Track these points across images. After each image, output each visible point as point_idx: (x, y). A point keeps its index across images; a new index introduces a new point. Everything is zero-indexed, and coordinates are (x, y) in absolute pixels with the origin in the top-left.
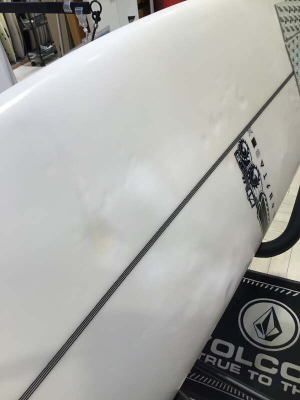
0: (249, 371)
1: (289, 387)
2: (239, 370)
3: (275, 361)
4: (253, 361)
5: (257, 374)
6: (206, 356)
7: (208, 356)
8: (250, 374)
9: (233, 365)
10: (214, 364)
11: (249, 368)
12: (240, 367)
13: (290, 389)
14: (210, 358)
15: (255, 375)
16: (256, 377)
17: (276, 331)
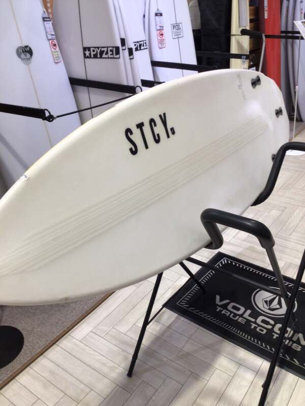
0: (251, 323)
2: (244, 322)
3: (272, 322)
4: (256, 319)
5: (257, 326)
6: (222, 311)
7: (224, 311)
8: (252, 325)
9: (241, 318)
10: (228, 315)
11: (252, 322)
12: (245, 320)
15: (255, 327)
17: (278, 306)
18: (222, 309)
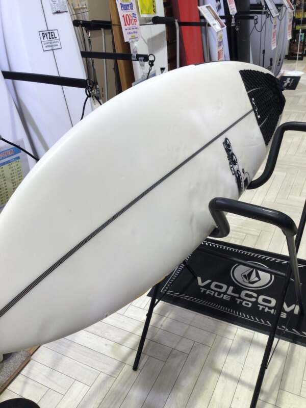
0: (236, 299)
1: (263, 308)
3: (255, 295)
5: (242, 301)
9: (225, 296)
12: (230, 297)
13: (263, 309)
14: (210, 292)
15: (240, 301)
16: (241, 303)
17: (257, 279)
18: (206, 290)
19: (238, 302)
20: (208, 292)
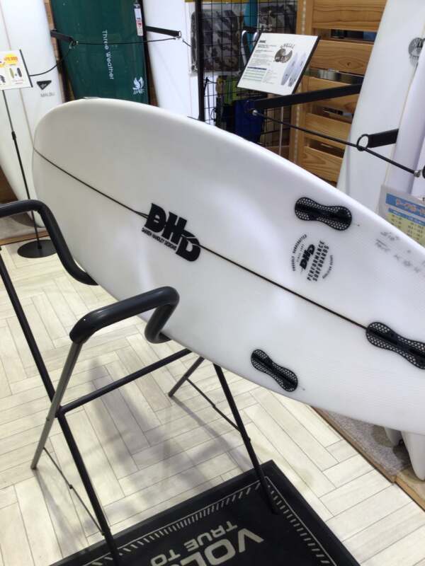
0: (179, 555)
2: (187, 547)
5: (170, 560)
8: (176, 554)
10: (212, 531)
11: (183, 557)
12: (189, 550)
14: (220, 532)
16: (168, 556)
18: (228, 530)
19: (171, 552)
20: (221, 528)
